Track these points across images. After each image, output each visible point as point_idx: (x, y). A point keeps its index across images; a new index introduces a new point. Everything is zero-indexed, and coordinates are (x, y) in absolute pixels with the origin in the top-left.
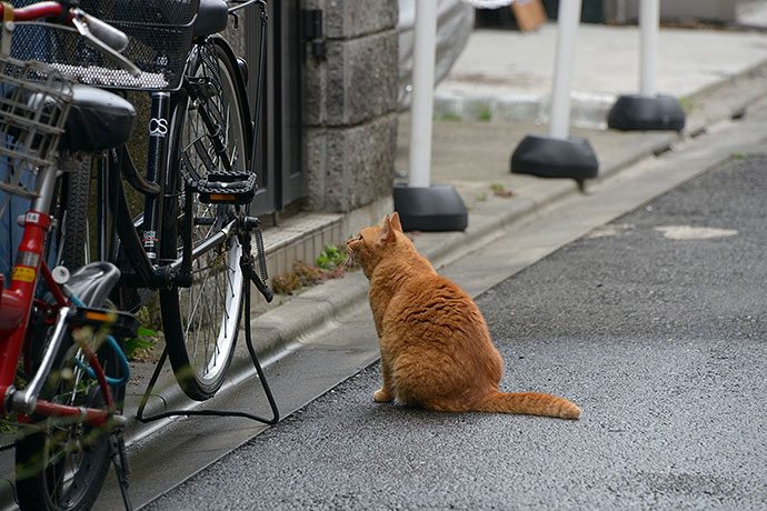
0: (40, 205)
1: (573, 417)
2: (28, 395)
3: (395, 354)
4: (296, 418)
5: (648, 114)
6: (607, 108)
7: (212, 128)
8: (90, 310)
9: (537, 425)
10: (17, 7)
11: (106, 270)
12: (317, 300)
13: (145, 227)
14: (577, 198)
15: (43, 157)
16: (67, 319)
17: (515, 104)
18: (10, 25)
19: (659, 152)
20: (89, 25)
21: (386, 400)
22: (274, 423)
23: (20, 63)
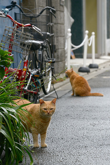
0: (27, 59)
1: (102, 96)
2: (26, 88)
3: (74, 88)
4: (60, 98)
5: (94, 66)
6: (88, 66)
7: (47, 53)
8: (35, 75)
9: (98, 97)
10: (24, 24)
11: (36, 70)
12: (58, 85)
13: (39, 67)
14: (87, 75)
15: (29, 48)
16: (32, 77)
17: (76, 66)
18: (23, 27)
19: (96, 71)
20: (35, 28)
21: (73, 95)
22: (57, 98)
23: (25, 33)
